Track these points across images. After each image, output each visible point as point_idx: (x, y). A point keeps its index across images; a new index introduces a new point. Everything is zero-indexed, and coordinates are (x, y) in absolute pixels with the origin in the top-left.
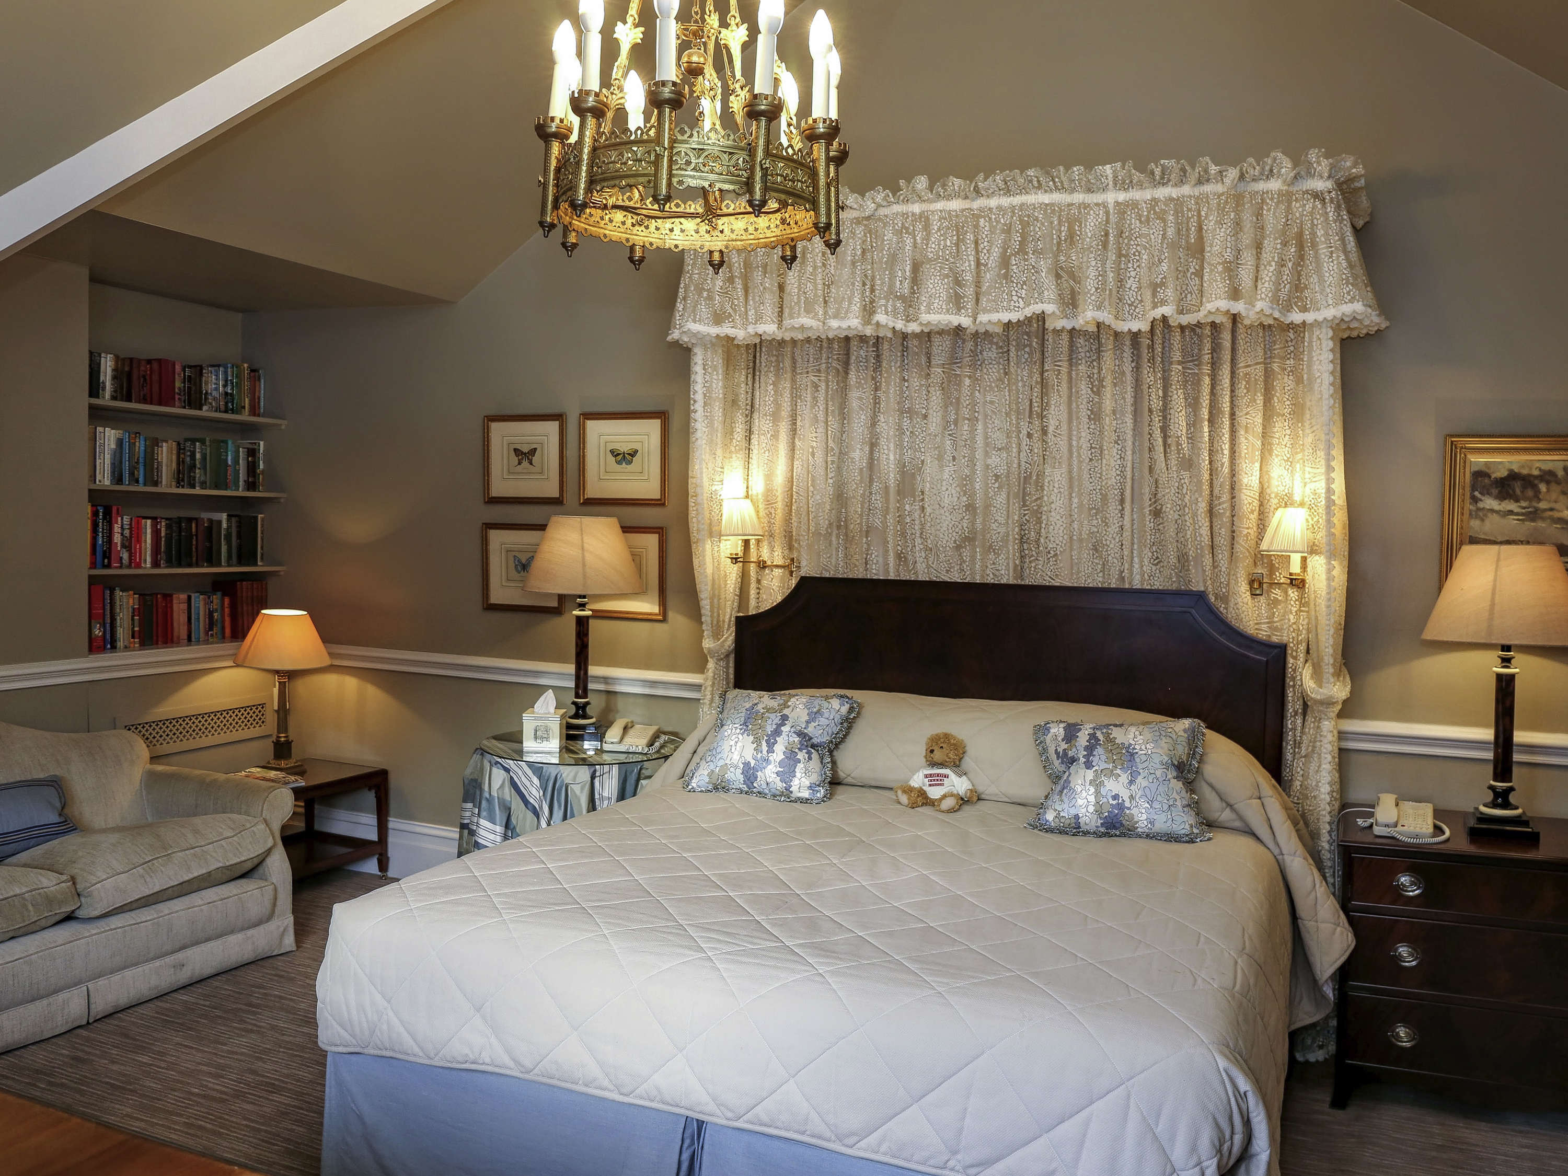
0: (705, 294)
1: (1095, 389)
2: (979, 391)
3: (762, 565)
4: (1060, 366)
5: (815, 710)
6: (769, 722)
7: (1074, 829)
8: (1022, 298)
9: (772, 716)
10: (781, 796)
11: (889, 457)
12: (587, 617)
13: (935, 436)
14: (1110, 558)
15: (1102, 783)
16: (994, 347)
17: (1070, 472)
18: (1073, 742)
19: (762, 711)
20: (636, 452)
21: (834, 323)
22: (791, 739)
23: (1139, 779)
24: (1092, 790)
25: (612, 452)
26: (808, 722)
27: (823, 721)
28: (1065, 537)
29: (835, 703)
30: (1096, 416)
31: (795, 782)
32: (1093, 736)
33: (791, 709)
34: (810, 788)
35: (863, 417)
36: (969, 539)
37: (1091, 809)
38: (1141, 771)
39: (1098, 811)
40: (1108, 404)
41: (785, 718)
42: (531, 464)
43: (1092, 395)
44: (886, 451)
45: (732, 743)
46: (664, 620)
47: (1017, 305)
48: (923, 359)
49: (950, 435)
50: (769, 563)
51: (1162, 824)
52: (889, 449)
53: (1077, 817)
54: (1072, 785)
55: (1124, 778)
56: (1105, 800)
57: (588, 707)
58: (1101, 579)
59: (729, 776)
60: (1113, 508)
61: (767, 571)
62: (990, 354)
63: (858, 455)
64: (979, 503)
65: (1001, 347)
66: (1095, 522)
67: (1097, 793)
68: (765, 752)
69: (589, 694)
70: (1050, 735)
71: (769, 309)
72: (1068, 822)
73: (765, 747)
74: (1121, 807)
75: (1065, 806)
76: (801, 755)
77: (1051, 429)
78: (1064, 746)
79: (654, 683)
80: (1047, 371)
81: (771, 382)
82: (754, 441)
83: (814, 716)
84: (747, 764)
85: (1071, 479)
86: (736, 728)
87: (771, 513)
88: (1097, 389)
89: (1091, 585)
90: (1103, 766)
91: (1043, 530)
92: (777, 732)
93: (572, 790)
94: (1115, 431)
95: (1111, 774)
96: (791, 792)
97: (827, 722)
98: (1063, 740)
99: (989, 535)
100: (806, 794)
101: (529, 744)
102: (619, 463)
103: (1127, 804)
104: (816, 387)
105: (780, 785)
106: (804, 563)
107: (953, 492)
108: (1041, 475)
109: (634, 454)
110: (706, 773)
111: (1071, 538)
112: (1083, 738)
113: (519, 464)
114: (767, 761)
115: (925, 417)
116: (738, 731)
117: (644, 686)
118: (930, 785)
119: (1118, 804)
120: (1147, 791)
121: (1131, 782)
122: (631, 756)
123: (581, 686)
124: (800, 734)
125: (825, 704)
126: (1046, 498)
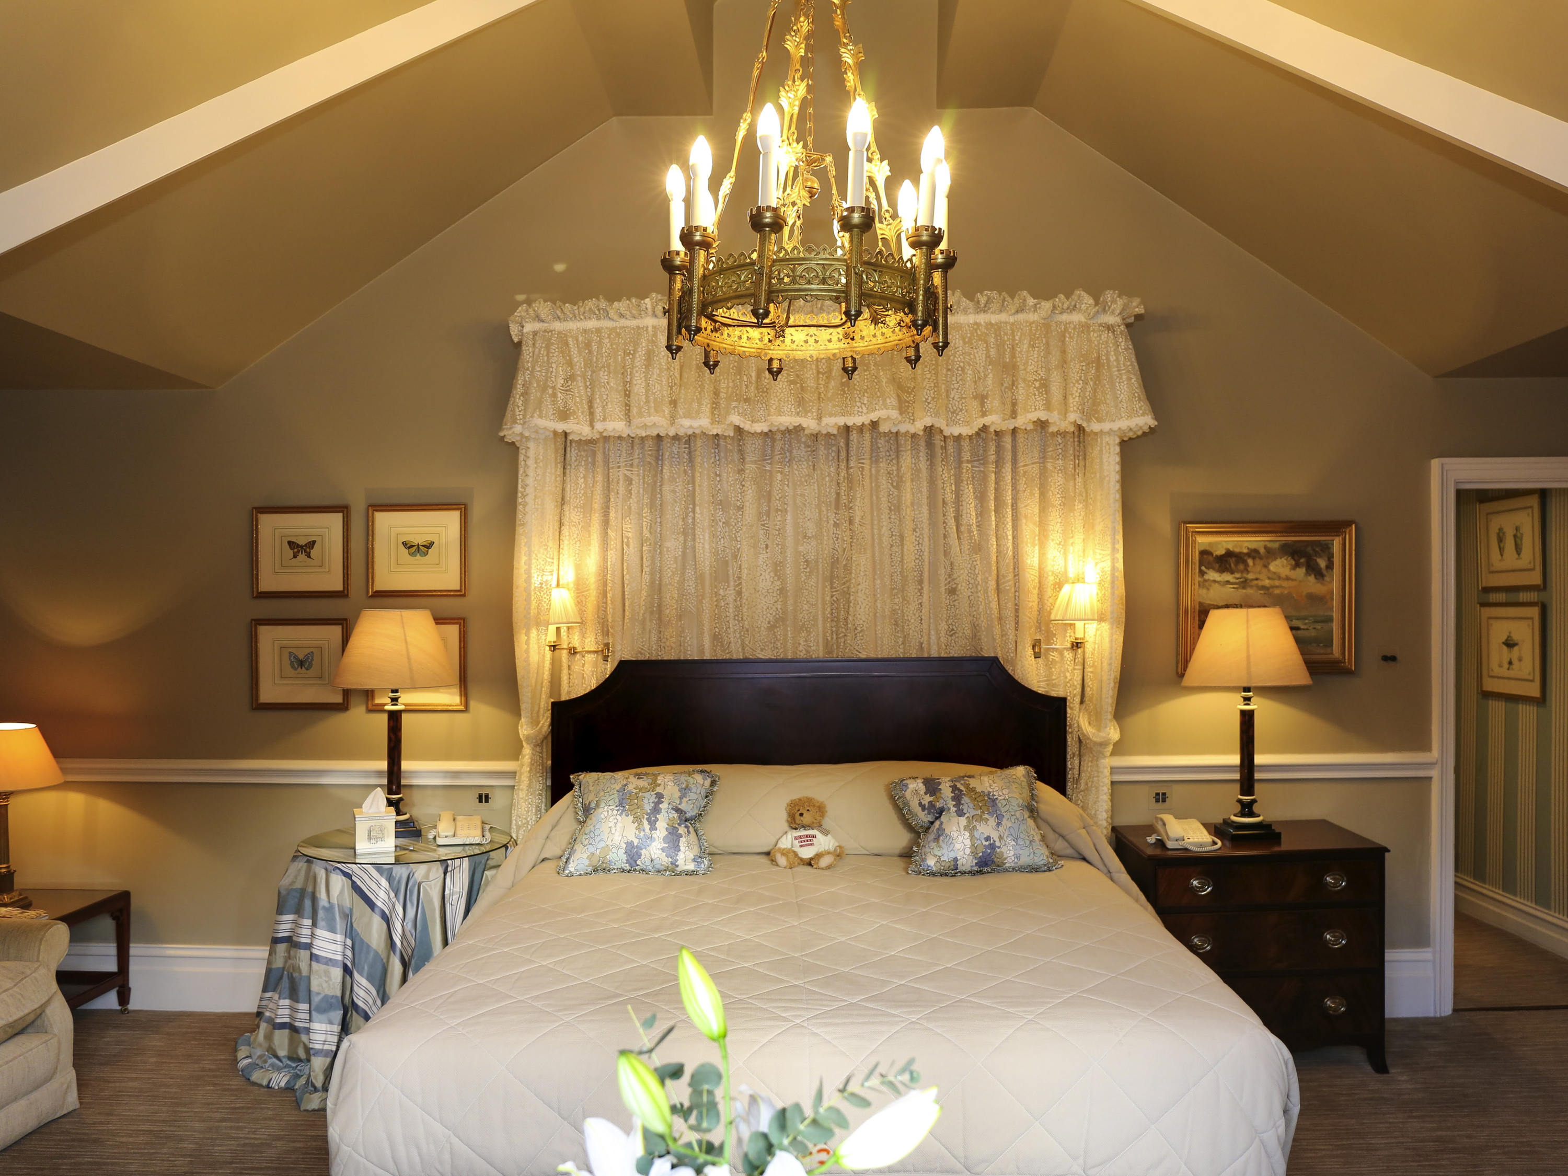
0: (550, 391)
1: (895, 484)
2: (788, 485)
3: (573, 652)
4: (863, 463)
5: (684, 786)
6: (646, 801)
7: (952, 871)
8: (865, 404)
9: (647, 795)
10: (665, 871)
11: (704, 546)
12: (400, 712)
13: (751, 526)
14: (911, 631)
15: (974, 828)
16: (803, 446)
17: (873, 555)
18: (938, 795)
19: (635, 791)
20: (432, 544)
21: (687, 423)
22: (671, 816)
23: (1004, 822)
24: (967, 834)
25: (404, 544)
26: (681, 798)
27: (692, 796)
28: (871, 614)
29: (699, 778)
30: (896, 508)
31: (681, 857)
32: (954, 788)
33: (662, 787)
34: (694, 860)
35: (677, 509)
36: (779, 620)
37: (968, 851)
38: (1004, 814)
39: (974, 853)
40: (907, 497)
41: (660, 796)
42: (309, 557)
43: (892, 489)
44: (702, 541)
45: (612, 824)
46: (466, 710)
47: (860, 410)
48: (736, 456)
49: (762, 525)
50: (579, 649)
51: (1025, 860)
52: (704, 539)
53: (956, 860)
54: (946, 831)
55: (992, 821)
56: (979, 842)
57: (401, 804)
58: (902, 651)
59: (612, 856)
60: (912, 589)
61: (578, 656)
62: (799, 452)
63: (673, 545)
64: (790, 587)
65: (809, 446)
66: (897, 601)
67: (972, 837)
68: (647, 830)
69: (404, 790)
70: (909, 791)
71: (615, 407)
72: (948, 865)
73: (646, 826)
74: (992, 847)
75: (945, 851)
76: (682, 830)
77: (857, 519)
78: (927, 799)
80: (851, 468)
81: (582, 475)
82: (565, 531)
83: (684, 791)
84: (630, 845)
85: (874, 562)
86: (612, 810)
87: (582, 601)
88: (898, 485)
89: (894, 656)
90: (973, 812)
91: (851, 609)
92: (656, 810)
93: (425, 889)
94: (914, 521)
95: (980, 819)
96: (677, 866)
97: (695, 796)
98: (926, 793)
99: (801, 616)
100: (691, 867)
101: (362, 846)
102: (411, 554)
103: (998, 844)
104: (629, 481)
105: (666, 861)
106: (618, 647)
107: (768, 577)
108: (850, 559)
109: (429, 546)
110: (585, 856)
111: (875, 614)
112: (946, 790)
113: (295, 557)
114: (651, 838)
115: (740, 508)
116: (615, 812)
118: (801, 846)
119: (990, 844)
120: (1012, 830)
121: (999, 824)
123: (394, 782)
124: (677, 810)
125: (691, 780)
126: (853, 581)
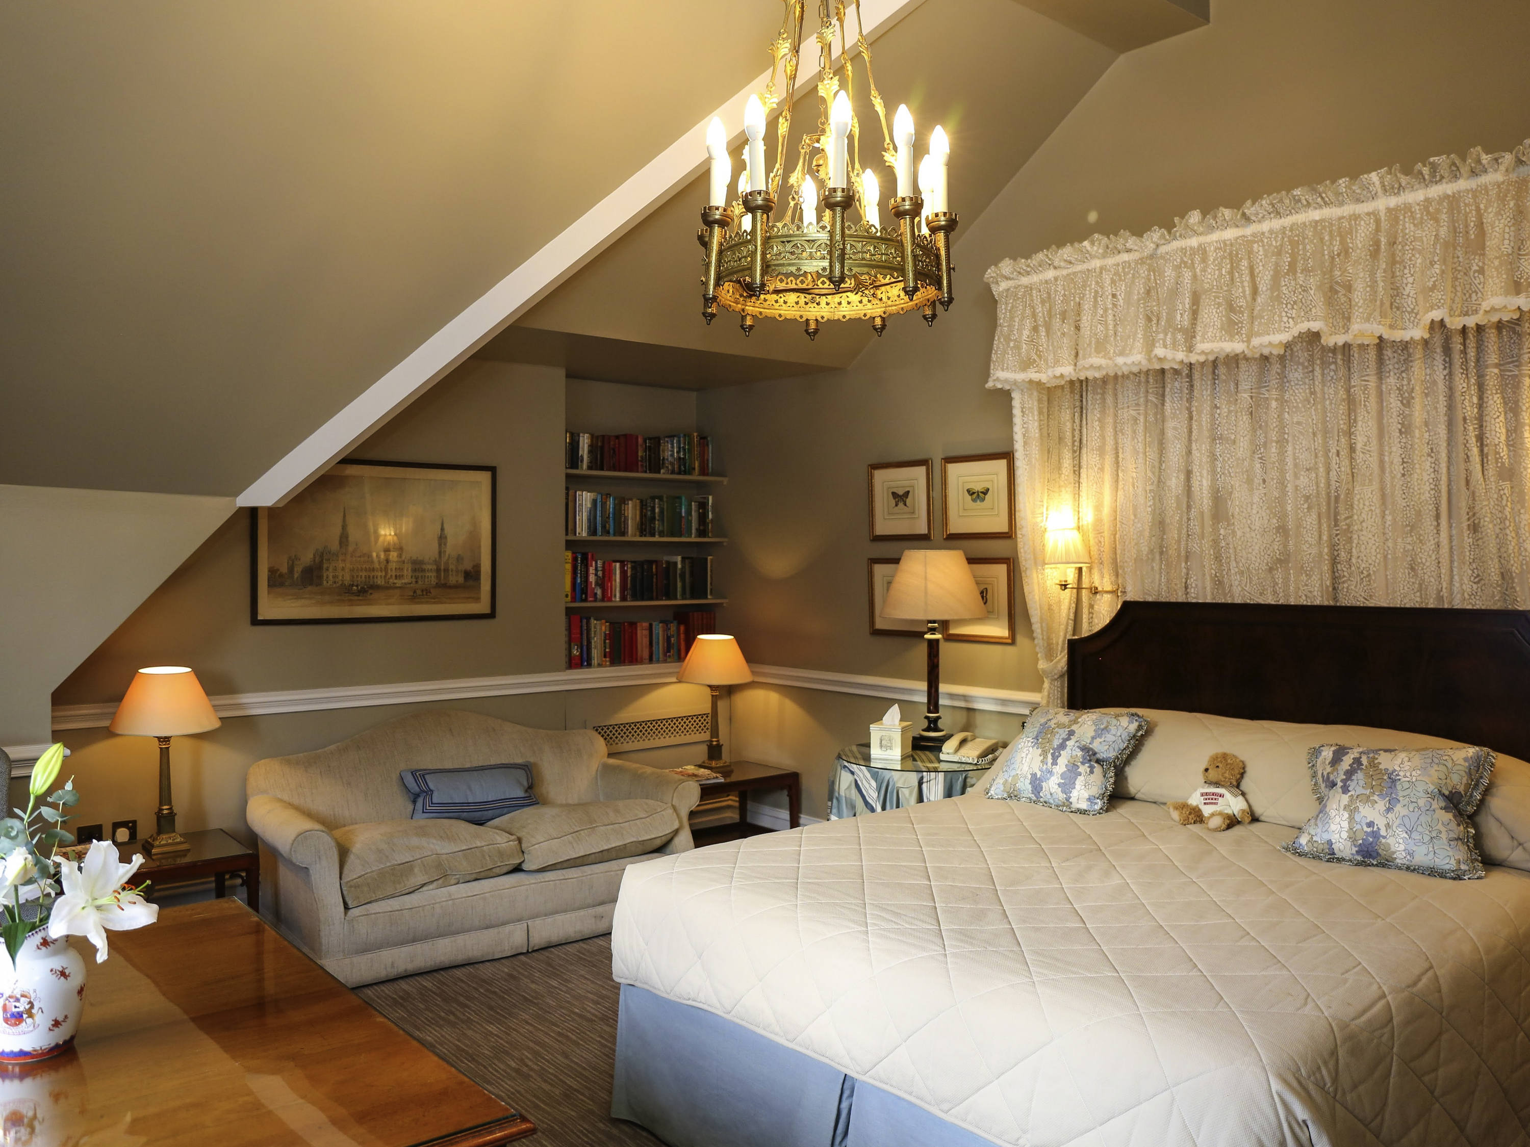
0: (1012, 344)
1: (1405, 402)
2: (1288, 413)
3: (1095, 591)
4: (1368, 381)
5: (1102, 727)
6: (1057, 736)
7: (1331, 856)
8: (1293, 318)
9: (1061, 731)
10: (1063, 806)
11: (1202, 484)
12: (937, 641)
13: (1243, 460)
14: (1426, 577)
15: (1356, 809)
16: (1300, 367)
17: (1382, 489)
18: (1336, 766)
19: (1053, 726)
20: (988, 490)
21: (1120, 360)
22: (1074, 753)
23: (1398, 808)
24: (1346, 815)
25: (968, 491)
26: (1093, 738)
27: (1110, 737)
28: (1378, 556)
29: (1124, 721)
30: (1406, 429)
31: (1074, 794)
32: (1357, 761)
33: (1079, 724)
34: (1089, 799)
35: (1179, 446)
36: (1282, 561)
37: (1345, 835)
38: (1401, 799)
39: (1352, 839)
40: (1418, 414)
41: (1071, 733)
42: (905, 505)
43: (1402, 408)
44: (1199, 478)
45: (1024, 755)
46: (1013, 643)
47: (1287, 325)
48: (1232, 385)
49: (1259, 458)
50: (1100, 589)
51: (1422, 856)
52: (1201, 476)
53: (1330, 843)
54: (1327, 810)
55: (1381, 805)
56: (1358, 827)
57: (940, 720)
58: (1418, 599)
59: (1020, 785)
60: (1428, 523)
61: (1098, 596)
62: (1296, 375)
63: (1175, 483)
64: (1291, 525)
65: (1307, 368)
66: (1409, 539)
67: (1351, 819)
68: (1049, 764)
69: (941, 710)
70: (1321, 758)
71: (1066, 353)
72: (1321, 847)
73: (1050, 760)
74: (1376, 835)
75: (1319, 830)
76: (1084, 769)
77: (1359, 446)
78: (1329, 769)
79: (1004, 702)
80: (1354, 386)
81: (1096, 418)
82: (1083, 472)
83: (1100, 732)
84: (1034, 775)
85: (1383, 496)
86: (1029, 741)
87: (1100, 542)
88: (1407, 403)
89: (1408, 606)
90: (1360, 791)
91: (1354, 550)
92: (1062, 746)
93: (902, 792)
94: (1428, 443)
95: (1367, 799)
96: (1071, 803)
97: (1114, 738)
98: (1329, 764)
99: (1300, 557)
100: (1084, 805)
101: (875, 752)
102: (974, 500)
103: (1383, 832)
104: (1136, 420)
105: (1062, 796)
106: (1129, 588)
107: (1264, 514)
108: (1349, 493)
109: (986, 492)
110: (1002, 781)
111: (1385, 557)
112: (1346, 762)
113: (896, 505)
114: (1051, 773)
115: (1234, 442)
116: (1030, 744)
117: (996, 704)
118: (1205, 803)
119: (1373, 832)
120: (1407, 821)
121: (1389, 810)
122: (963, 765)
123: (932, 701)
124: (1085, 749)
125: (1114, 722)
126: (1355, 517)
